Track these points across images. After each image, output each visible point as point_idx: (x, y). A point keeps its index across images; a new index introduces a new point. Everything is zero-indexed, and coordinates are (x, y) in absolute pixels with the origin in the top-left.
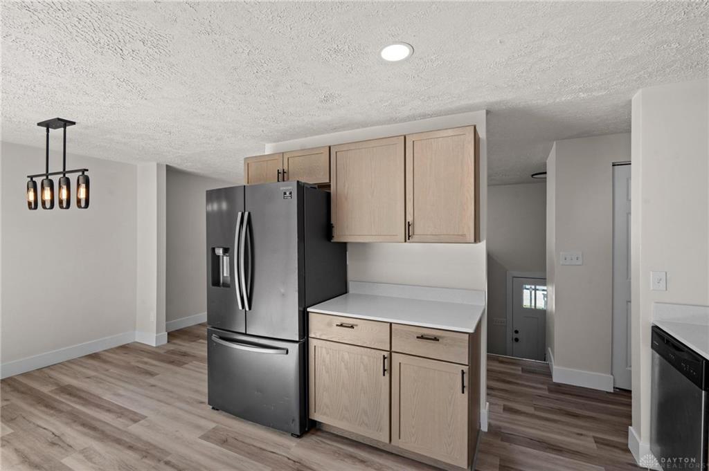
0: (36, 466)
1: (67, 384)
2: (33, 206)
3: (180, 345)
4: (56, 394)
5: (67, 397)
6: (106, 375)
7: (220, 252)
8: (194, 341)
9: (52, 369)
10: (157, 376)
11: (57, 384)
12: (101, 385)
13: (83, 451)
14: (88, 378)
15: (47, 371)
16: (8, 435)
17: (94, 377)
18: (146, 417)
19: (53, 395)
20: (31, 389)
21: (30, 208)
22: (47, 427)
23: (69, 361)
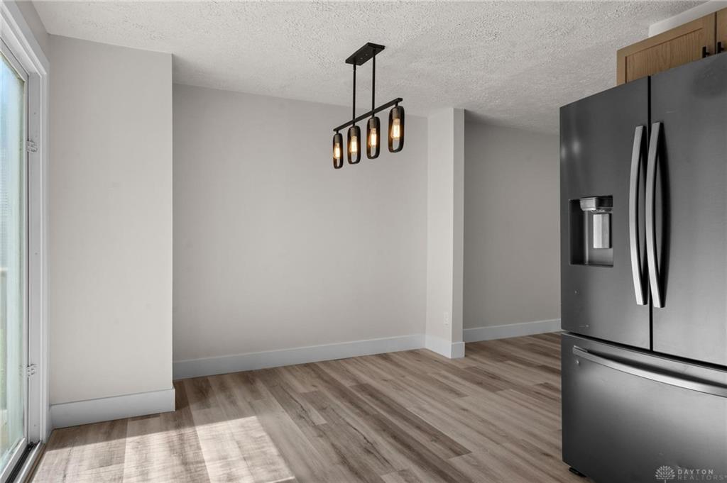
0: (356, 473)
1: (365, 382)
2: (338, 164)
3: (484, 363)
4: (358, 391)
5: (369, 397)
6: (402, 381)
7: (589, 205)
8: (501, 361)
9: (347, 362)
10: (465, 398)
11: (357, 382)
12: (401, 393)
13: (403, 473)
14: (385, 380)
15: (344, 363)
16: (322, 425)
17: (391, 380)
18: (470, 452)
19: (355, 392)
20: (333, 380)
21: (336, 167)
22: (358, 429)
23: (361, 357)
